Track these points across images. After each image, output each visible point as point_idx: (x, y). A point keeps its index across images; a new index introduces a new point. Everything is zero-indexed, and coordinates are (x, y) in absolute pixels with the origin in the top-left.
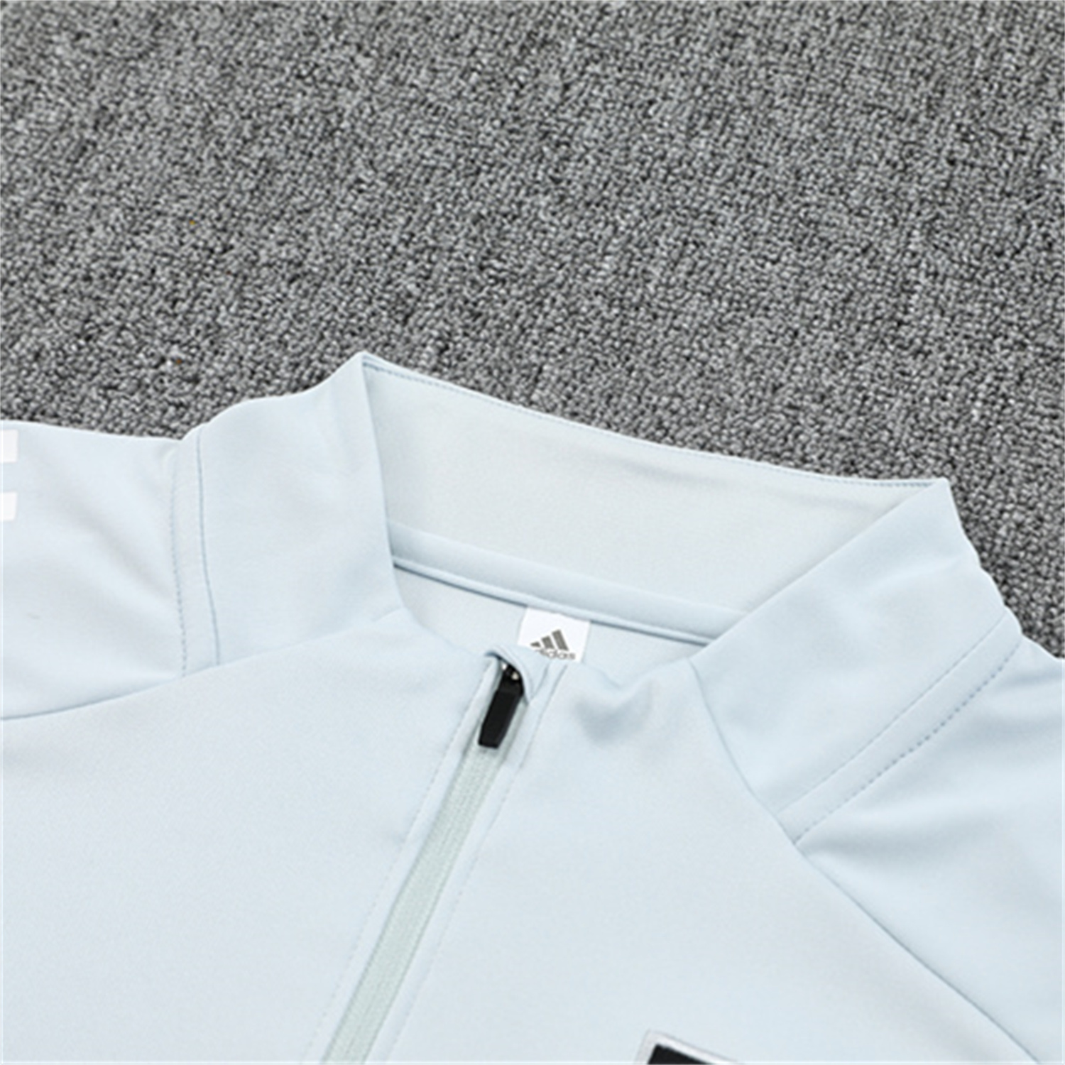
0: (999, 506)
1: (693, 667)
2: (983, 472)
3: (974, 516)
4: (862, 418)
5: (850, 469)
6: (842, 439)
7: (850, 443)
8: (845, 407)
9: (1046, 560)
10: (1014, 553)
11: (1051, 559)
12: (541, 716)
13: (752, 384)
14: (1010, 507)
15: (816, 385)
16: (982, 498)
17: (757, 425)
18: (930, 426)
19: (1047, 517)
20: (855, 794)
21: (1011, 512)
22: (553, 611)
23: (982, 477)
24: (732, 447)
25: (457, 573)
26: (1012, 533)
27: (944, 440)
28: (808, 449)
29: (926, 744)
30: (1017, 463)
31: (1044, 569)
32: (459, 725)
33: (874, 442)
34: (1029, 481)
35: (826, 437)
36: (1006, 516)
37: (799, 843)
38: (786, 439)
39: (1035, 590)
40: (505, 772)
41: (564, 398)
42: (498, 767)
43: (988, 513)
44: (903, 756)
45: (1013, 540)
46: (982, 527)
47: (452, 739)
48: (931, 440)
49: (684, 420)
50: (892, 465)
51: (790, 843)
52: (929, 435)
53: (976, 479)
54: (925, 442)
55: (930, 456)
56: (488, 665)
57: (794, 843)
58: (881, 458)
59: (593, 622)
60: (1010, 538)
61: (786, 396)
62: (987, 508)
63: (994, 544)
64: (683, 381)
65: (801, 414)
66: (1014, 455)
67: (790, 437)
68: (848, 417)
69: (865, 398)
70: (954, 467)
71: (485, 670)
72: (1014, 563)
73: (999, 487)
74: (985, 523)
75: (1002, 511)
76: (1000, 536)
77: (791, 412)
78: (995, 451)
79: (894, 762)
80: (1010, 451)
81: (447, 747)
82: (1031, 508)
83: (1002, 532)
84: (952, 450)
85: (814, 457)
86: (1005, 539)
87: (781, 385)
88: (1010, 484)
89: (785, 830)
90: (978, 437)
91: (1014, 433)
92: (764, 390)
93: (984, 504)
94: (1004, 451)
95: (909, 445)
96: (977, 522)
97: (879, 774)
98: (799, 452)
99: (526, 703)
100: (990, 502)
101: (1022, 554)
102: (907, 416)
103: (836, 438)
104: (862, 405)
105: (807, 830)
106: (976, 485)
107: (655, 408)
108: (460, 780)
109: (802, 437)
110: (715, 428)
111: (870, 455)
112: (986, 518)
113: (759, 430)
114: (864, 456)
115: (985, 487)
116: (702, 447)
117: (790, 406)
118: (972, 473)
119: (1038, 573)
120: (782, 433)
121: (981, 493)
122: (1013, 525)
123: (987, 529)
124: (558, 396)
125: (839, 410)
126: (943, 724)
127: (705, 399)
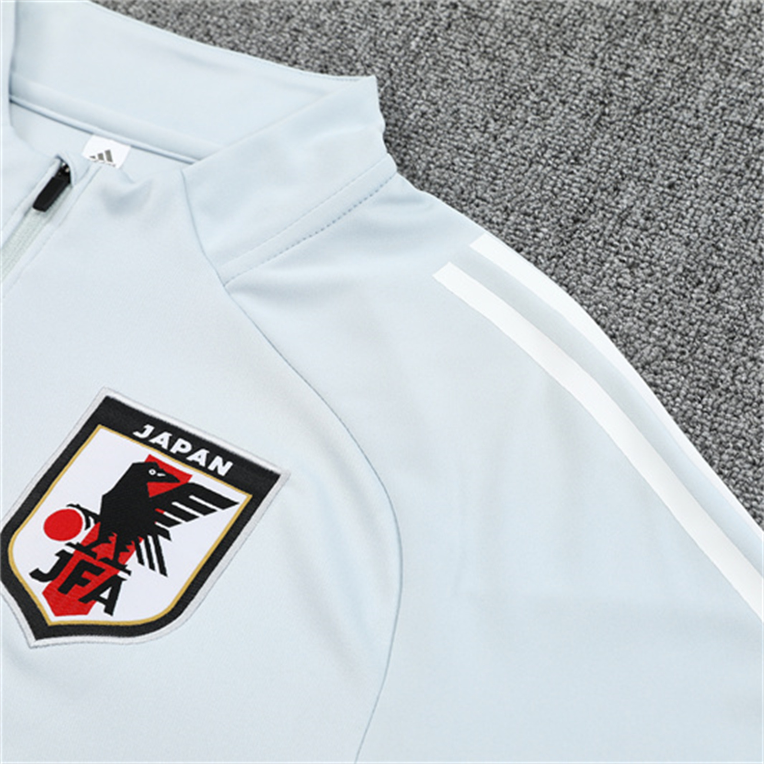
0: (414, 101)
1: (183, 174)
2: (409, 80)
3: (396, 105)
4: (339, 41)
5: (324, 70)
6: (323, 52)
7: (327, 55)
8: (330, 33)
9: (435, 135)
10: (415, 130)
11: (439, 135)
12: (79, 196)
13: (274, 14)
14: (420, 102)
15: (315, 18)
16: (404, 95)
17: (270, 39)
18: (382, 49)
19: (443, 110)
20: (269, 260)
21: (420, 105)
22: (109, 138)
23: (407, 83)
24: (251, 51)
25: (52, 109)
26: (418, 118)
27: (389, 59)
28: (300, 56)
29: (321, 233)
30: (432, 76)
31: (432, 141)
32: (26, 197)
33: (343, 56)
34: (437, 87)
35: (313, 50)
36: (417, 107)
37: (227, 286)
38: (287, 49)
39: (423, 153)
40: (49, 227)
41: (150, 12)
42: (45, 225)
43: (405, 104)
44: (304, 239)
45: (417, 123)
46: (399, 112)
47: (19, 205)
48: (381, 57)
49: (224, 32)
50: (351, 70)
51: (221, 285)
52: (380, 54)
53: (403, 83)
54: (377, 59)
55: (377, 67)
56: (53, 163)
57: (224, 285)
58: (345, 66)
59: (133, 146)
60: (415, 120)
61: (294, 23)
62: (406, 101)
63: (404, 123)
64: (230, 9)
65: (301, 35)
66: (432, 71)
67: (290, 48)
68: (330, 39)
69: (345, 29)
70: (391, 74)
71: (51, 165)
72: (413, 135)
73: (417, 89)
74: (402, 110)
75: (415, 104)
76: (409, 119)
77: (294, 33)
78: (420, 68)
79: (298, 242)
80: (430, 69)
81: (16, 209)
82: (435, 104)
83: (411, 116)
84: (393, 65)
85: (302, 62)
86: (412, 121)
87: (293, 16)
88: (424, 88)
89: (219, 277)
90: (411, 58)
91: (435, 58)
92: (281, 19)
93: (404, 99)
94: (426, 68)
95: (365, 59)
96: (396, 110)
97: (287, 249)
98: (293, 58)
99: (72, 187)
100: (408, 98)
101: (420, 131)
102: (370, 41)
103: (319, 51)
104: (342, 33)
105: (233, 278)
106: (402, 87)
107: (208, 23)
108: (20, 230)
109: (298, 49)
110: (243, 39)
111: (338, 63)
112: (403, 107)
113: (271, 42)
114: (334, 63)
115: (408, 89)
116: (232, 49)
117: (295, 30)
118: (402, 80)
119: (428, 143)
120: (285, 46)
121: (404, 92)
122: (419, 113)
123: (402, 113)
124: (146, 11)
125: (326, 35)
126: (334, 222)
127: (241, 20)
